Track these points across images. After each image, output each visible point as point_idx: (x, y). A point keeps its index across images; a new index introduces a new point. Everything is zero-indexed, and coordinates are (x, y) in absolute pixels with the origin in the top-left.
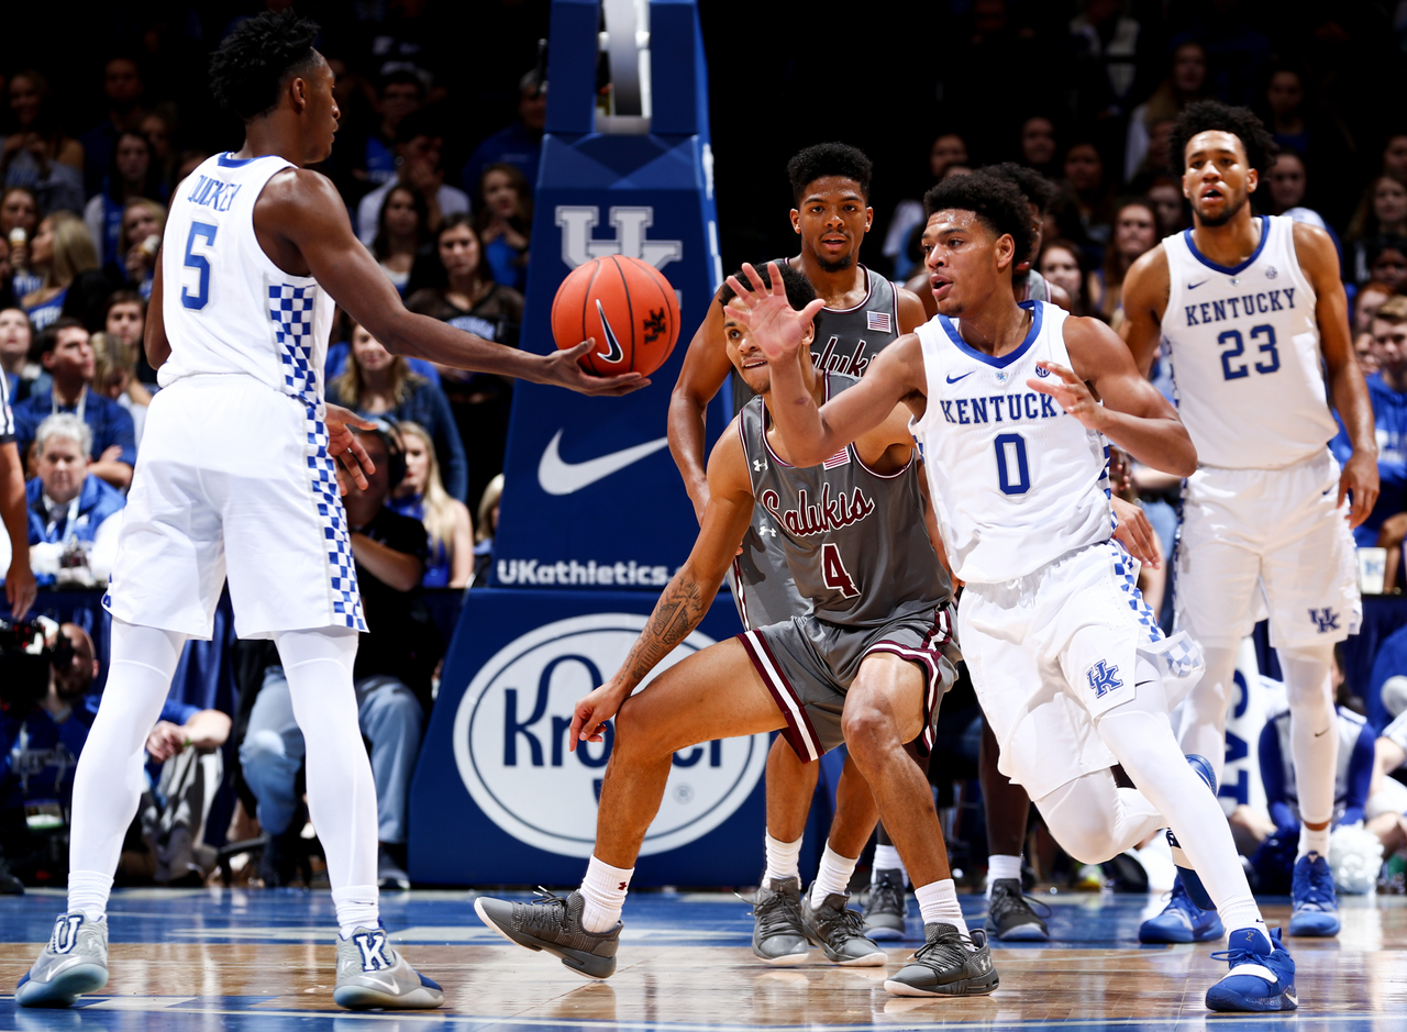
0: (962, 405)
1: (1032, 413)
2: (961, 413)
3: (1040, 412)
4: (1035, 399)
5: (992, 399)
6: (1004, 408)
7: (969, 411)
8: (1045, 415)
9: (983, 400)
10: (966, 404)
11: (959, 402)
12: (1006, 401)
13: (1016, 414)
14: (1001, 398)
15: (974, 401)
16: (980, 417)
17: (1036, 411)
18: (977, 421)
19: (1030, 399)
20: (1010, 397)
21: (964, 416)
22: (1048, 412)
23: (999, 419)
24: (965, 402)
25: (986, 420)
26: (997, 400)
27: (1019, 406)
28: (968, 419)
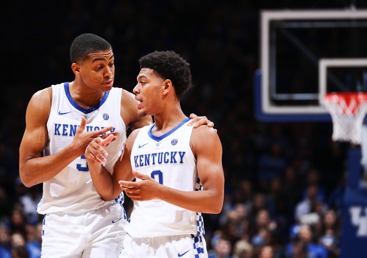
0: (141, 157)
1: (166, 161)
2: (141, 161)
3: (170, 160)
4: (168, 155)
5: (152, 154)
6: (156, 158)
7: (143, 159)
8: (172, 162)
9: (149, 155)
10: (143, 157)
11: (140, 156)
12: (158, 155)
13: (160, 161)
14: (156, 154)
15: (146, 155)
16: (147, 163)
17: (168, 160)
18: (146, 165)
19: (167, 154)
20: (159, 154)
21: (142, 162)
22: (173, 161)
23: (154, 163)
24: (142, 156)
25: (149, 164)
26: (154, 155)
27: (162, 158)
28: (143, 163)
